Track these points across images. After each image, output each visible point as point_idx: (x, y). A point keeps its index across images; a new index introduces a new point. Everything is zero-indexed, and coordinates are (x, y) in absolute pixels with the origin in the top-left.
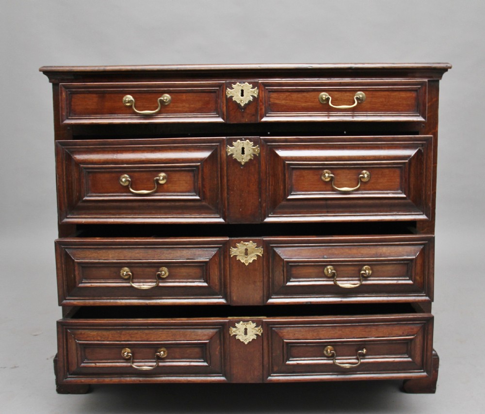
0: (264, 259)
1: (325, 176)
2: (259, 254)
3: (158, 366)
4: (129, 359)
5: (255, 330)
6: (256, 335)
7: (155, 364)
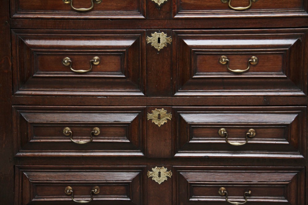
0: (173, 122)
1: (222, 61)
2: (168, 118)
3: (93, 201)
4: (70, 195)
5: (167, 173)
6: (167, 177)
7: (90, 199)
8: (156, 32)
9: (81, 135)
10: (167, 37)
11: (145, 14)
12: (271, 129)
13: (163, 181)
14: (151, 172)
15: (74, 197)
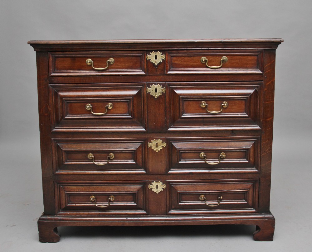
0: (167, 149)
1: (202, 105)
2: (163, 146)
3: (110, 206)
4: (94, 202)
5: (162, 186)
6: (163, 188)
7: (108, 204)
8: (154, 85)
9: (101, 159)
10: (162, 88)
11: (146, 71)
12: (236, 152)
13: (160, 192)
14: (151, 186)
15: (96, 203)
